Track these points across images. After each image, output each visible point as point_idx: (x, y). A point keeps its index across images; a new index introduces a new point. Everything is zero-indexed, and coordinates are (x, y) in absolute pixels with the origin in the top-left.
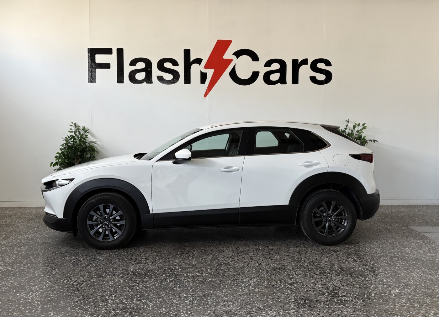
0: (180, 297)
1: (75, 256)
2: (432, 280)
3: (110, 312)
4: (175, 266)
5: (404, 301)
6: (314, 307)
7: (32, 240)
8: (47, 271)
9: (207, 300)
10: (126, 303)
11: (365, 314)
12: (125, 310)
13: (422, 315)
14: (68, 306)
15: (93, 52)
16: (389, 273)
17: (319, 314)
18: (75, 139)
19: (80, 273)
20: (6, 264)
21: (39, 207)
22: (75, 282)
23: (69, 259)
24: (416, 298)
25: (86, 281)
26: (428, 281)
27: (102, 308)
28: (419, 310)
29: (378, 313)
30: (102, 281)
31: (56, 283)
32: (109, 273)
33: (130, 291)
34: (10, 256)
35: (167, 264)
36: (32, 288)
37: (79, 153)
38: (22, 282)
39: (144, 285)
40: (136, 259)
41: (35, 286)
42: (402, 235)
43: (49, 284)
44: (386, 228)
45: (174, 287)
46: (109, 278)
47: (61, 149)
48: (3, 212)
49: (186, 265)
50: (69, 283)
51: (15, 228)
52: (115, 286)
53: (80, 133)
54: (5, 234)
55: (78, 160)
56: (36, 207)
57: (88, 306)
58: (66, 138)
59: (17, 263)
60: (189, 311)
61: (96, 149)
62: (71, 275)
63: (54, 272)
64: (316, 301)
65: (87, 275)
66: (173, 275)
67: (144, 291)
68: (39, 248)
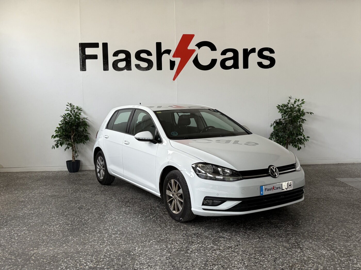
0: (160, 226)
1: (79, 203)
2: (345, 212)
3: (111, 236)
4: (156, 207)
5: (322, 225)
6: (257, 230)
7: (44, 194)
8: (60, 213)
9: (180, 227)
10: (122, 230)
11: (293, 233)
12: (122, 235)
13: (333, 233)
14: (81, 233)
15: (83, 46)
16: (314, 209)
17: (261, 234)
18: (71, 116)
19: (85, 214)
20: (29, 209)
21: (42, 172)
22: (82, 219)
23: (75, 205)
24: (331, 223)
25: (90, 219)
26: (342, 213)
27: (105, 234)
28: (332, 230)
29: (302, 232)
30: (102, 218)
31: (69, 220)
32: (107, 213)
33: (124, 223)
34: (30, 204)
35: (149, 206)
36: (52, 223)
37: (74, 127)
38: (43, 220)
39: (134, 219)
40: (126, 204)
41: (54, 222)
42: (329, 184)
43: (64, 221)
44: (318, 180)
45: (156, 220)
46: (107, 216)
47: (60, 125)
48: (15, 176)
49: (164, 207)
50: (78, 220)
51: (28, 186)
52: (113, 221)
53: (74, 111)
54: (22, 190)
55: (74, 133)
56: (40, 172)
57: (95, 233)
58: (64, 115)
59: (36, 208)
60: (168, 234)
61: (87, 124)
62: (79, 215)
63: (65, 214)
64: (259, 226)
65: (91, 215)
66: (155, 213)
67: (134, 223)
68: (50, 199)
